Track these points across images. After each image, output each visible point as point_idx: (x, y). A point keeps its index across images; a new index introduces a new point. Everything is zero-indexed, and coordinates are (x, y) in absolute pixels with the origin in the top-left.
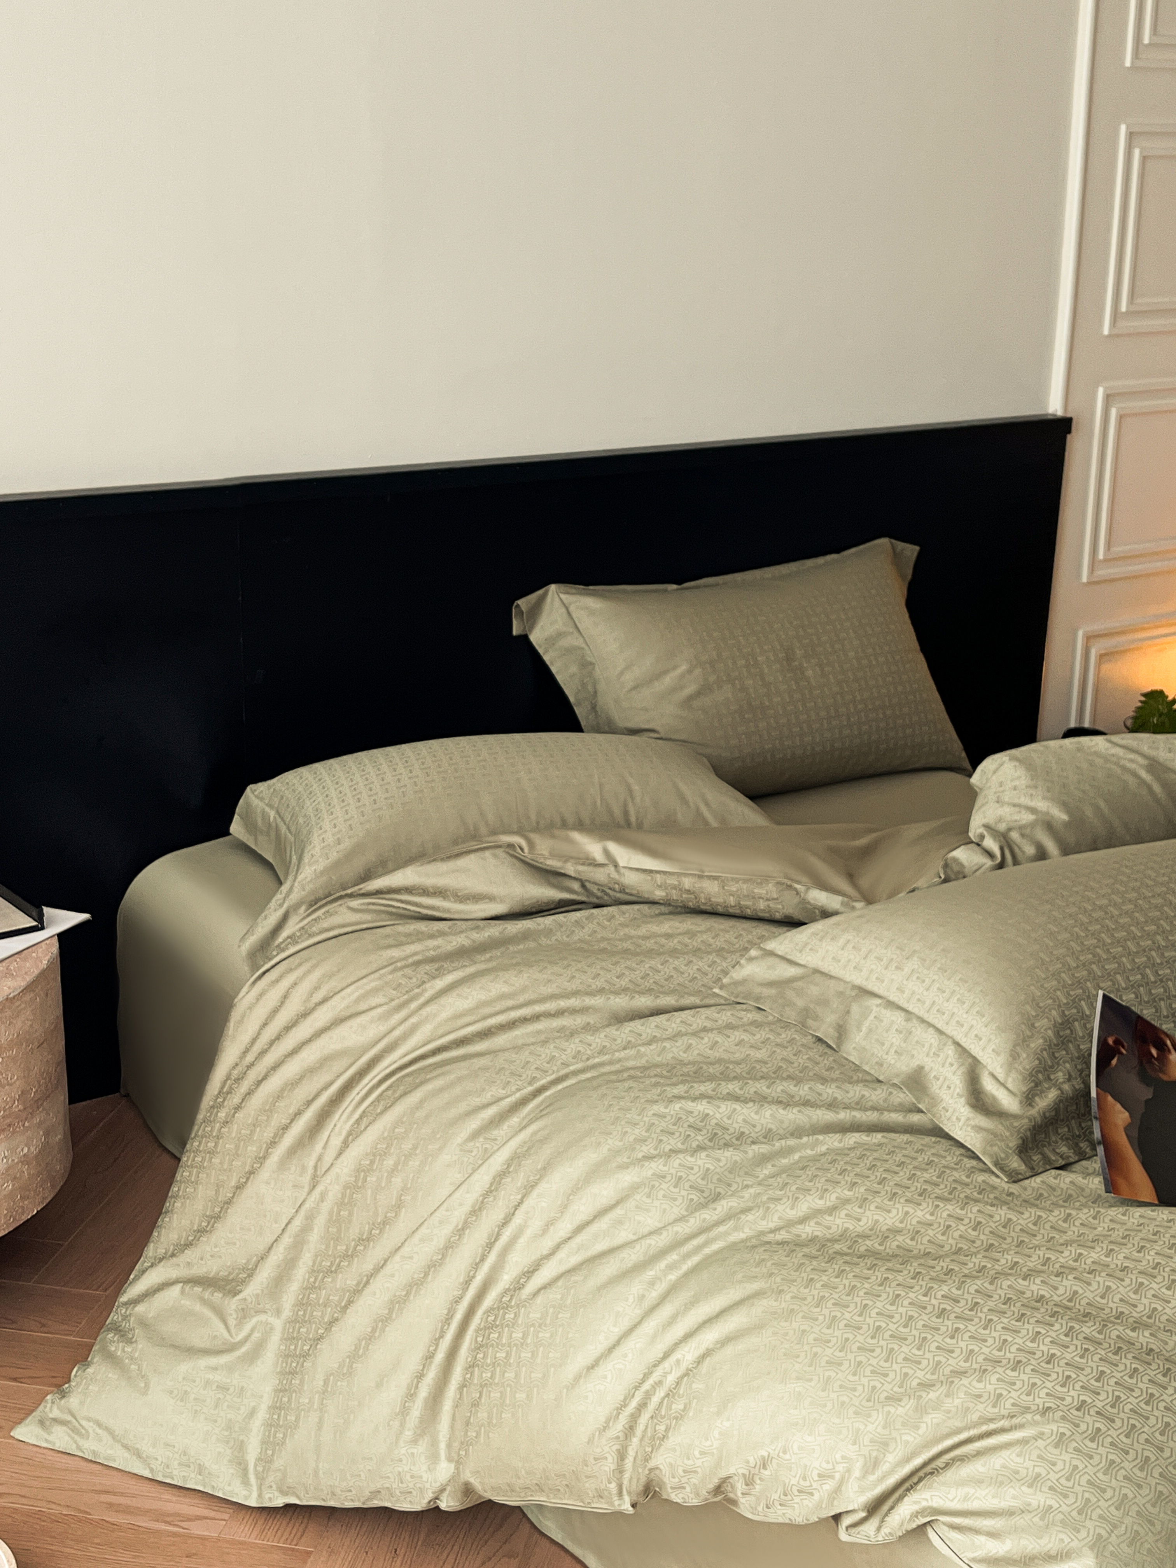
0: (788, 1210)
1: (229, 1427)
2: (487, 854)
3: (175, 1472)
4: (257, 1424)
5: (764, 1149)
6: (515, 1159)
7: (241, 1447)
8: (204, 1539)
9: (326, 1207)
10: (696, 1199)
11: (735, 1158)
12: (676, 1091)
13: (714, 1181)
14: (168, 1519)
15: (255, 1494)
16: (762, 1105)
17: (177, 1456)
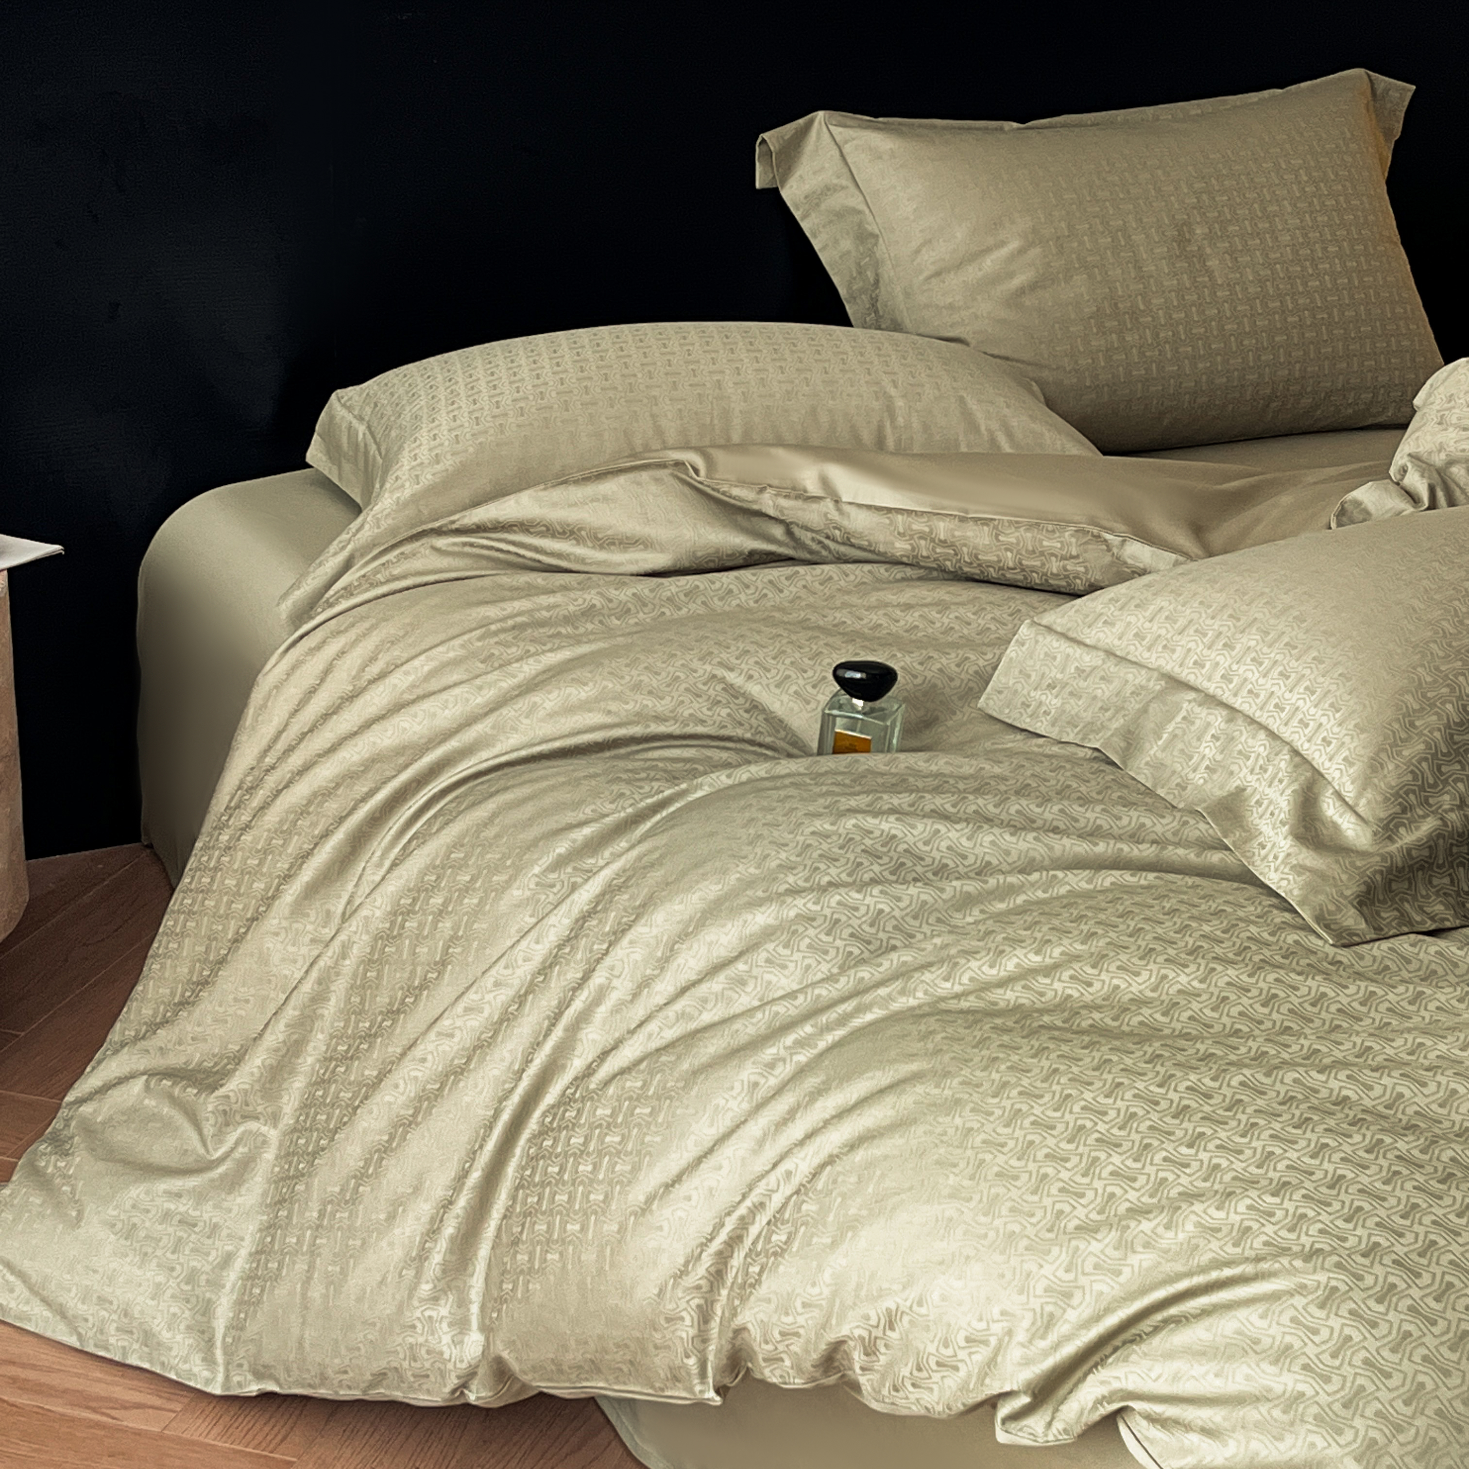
0: (985, 968)
1: (191, 1278)
2: (645, 475)
3: (112, 1340)
4: (232, 1276)
5: (971, 887)
6: (610, 892)
7: (207, 1309)
8: (138, 1433)
9: (349, 965)
10: (856, 952)
11: (923, 897)
12: (853, 803)
13: (889, 928)
14: (93, 1404)
15: (220, 1377)
16: (980, 827)
17: (114, 1317)
